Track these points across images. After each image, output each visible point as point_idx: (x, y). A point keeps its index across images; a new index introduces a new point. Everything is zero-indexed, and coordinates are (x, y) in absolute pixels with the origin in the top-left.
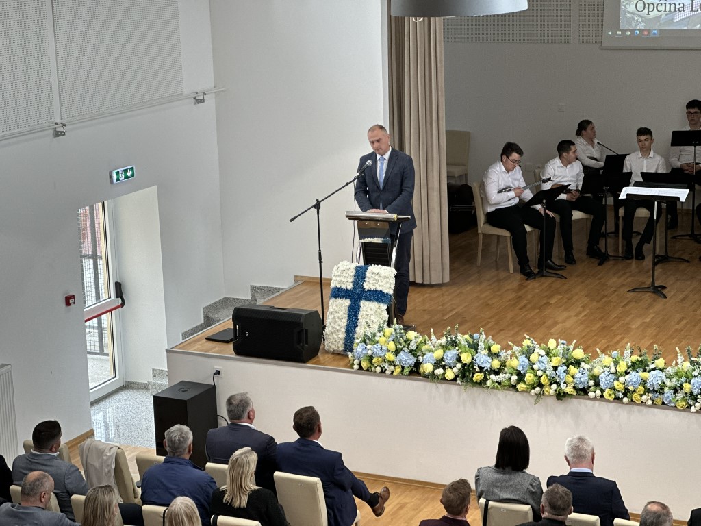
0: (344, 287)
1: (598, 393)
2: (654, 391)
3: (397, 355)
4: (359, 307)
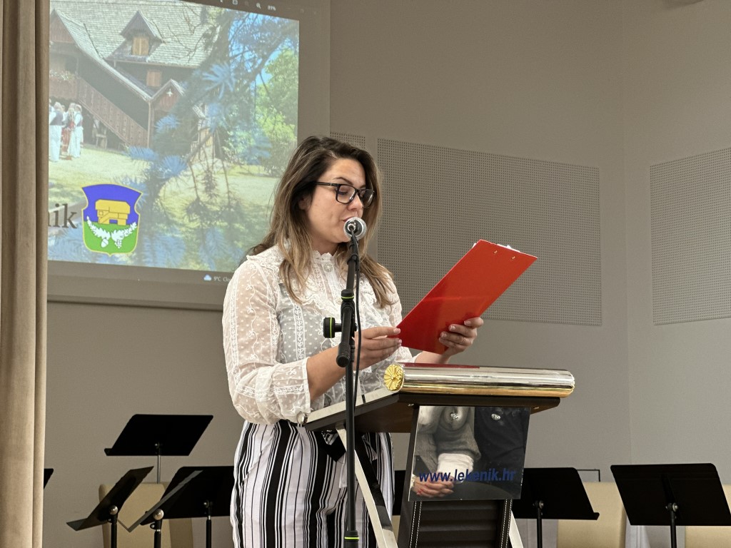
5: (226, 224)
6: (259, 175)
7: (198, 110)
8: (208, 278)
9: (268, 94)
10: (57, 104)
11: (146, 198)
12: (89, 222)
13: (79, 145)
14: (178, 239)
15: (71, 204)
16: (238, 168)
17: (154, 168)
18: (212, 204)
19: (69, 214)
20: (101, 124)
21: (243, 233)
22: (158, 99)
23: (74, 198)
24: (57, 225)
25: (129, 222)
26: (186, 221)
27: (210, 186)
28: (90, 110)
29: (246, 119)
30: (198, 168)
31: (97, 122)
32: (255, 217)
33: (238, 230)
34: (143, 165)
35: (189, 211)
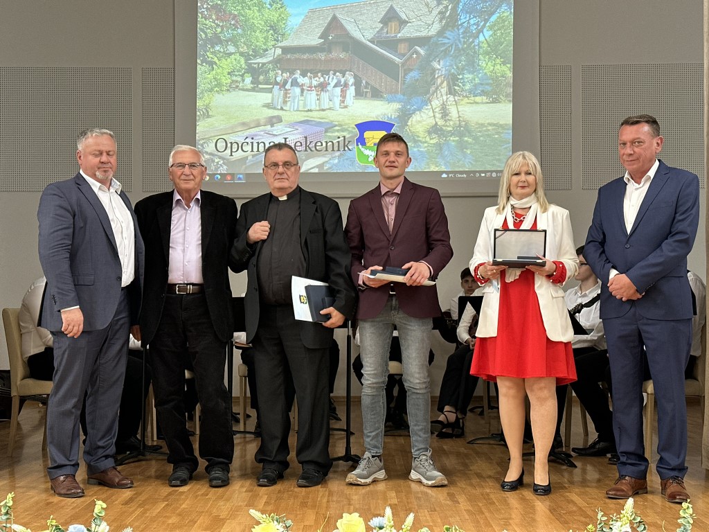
5: (457, 138)
6: (482, 103)
7: (436, 65)
8: (444, 176)
9: (489, 46)
10: (338, 74)
11: (399, 127)
12: (360, 146)
13: (352, 98)
14: (421, 152)
15: (347, 136)
16: (466, 100)
17: (404, 107)
18: (447, 126)
19: (346, 143)
20: (366, 82)
21: (470, 144)
22: (406, 61)
23: (350, 132)
24: (339, 150)
26: (428, 139)
27: (445, 113)
28: (359, 74)
29: (472, 65)
30: (436, 103)
31: (364, 82)
32: (480, 132)
33: (467, 141)
34: (396, 106)
35: (429, 133)
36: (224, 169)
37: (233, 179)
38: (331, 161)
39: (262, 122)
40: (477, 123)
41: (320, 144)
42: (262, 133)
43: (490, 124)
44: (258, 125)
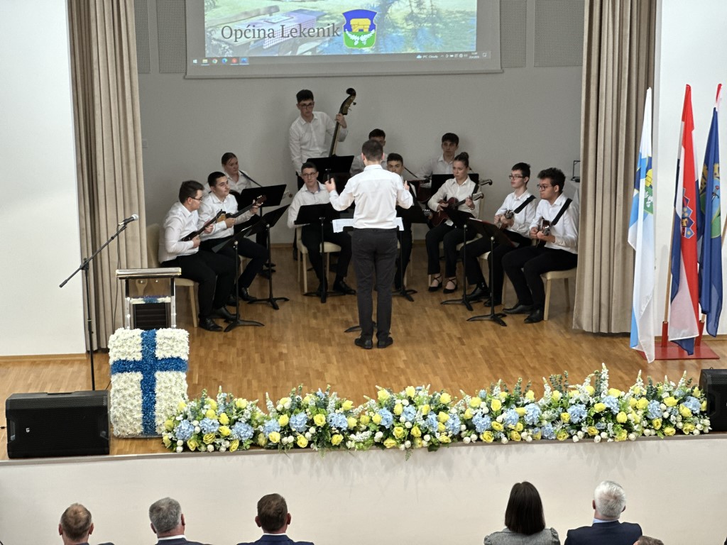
0: (130, 358)
1: (474, 437)
2: (533, 426)
3: (230, 428)
4: (154, 380)
5: (430, 24)
8: (419, 57)
11: (380, 15)
12: (347, 32)
14: (399, 36)
15: (336, 23)
18: (421, 14)
19: (335, 29)
21: (442, 29)
23: (338, 20)
24: (329, 36)
25: (370, 29)
26: (405, 25)
27: (420, 3)
32: (449, 18)
33: (438, 27)
35: (406, 20)
36: (230, 54)
37: (238, 62)
38: (323, 46)
39: (262, 12)
40: (447, 11)
41: (312, 31)
42: (262, 21)
43: (458, 12)
44: (259, 15)
